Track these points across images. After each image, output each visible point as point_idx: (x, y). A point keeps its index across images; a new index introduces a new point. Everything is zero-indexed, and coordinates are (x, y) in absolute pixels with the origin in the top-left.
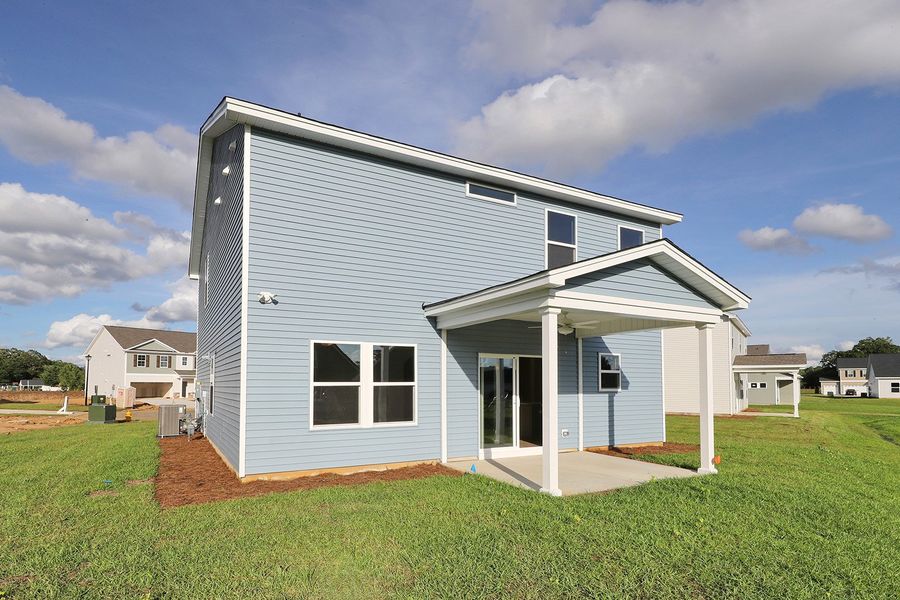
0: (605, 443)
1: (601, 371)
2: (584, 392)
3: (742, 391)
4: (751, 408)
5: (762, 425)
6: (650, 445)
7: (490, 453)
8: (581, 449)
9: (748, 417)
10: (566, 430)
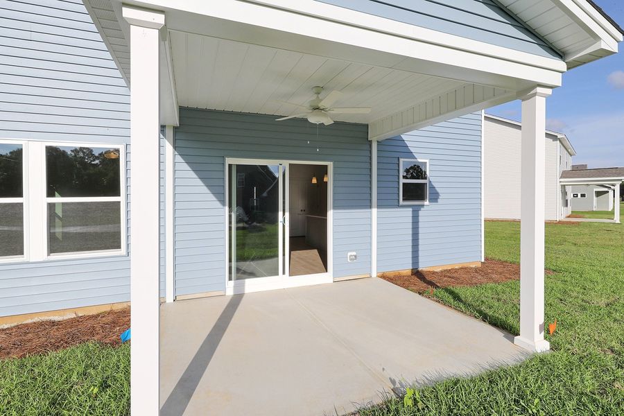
0: (405, 267)
1: (402, 181)
2: (379, 206)
3: (567, 200)
4: (574, 214)
5: (586, 231)
6: (466, 265)
7: (243, 285)
8: (374, 274)
9: (573, 223)
10: (354, 253)
